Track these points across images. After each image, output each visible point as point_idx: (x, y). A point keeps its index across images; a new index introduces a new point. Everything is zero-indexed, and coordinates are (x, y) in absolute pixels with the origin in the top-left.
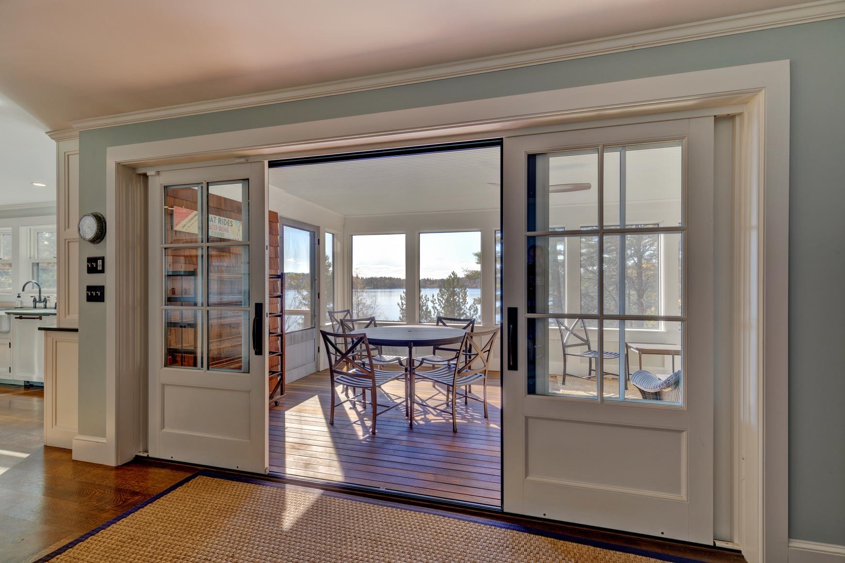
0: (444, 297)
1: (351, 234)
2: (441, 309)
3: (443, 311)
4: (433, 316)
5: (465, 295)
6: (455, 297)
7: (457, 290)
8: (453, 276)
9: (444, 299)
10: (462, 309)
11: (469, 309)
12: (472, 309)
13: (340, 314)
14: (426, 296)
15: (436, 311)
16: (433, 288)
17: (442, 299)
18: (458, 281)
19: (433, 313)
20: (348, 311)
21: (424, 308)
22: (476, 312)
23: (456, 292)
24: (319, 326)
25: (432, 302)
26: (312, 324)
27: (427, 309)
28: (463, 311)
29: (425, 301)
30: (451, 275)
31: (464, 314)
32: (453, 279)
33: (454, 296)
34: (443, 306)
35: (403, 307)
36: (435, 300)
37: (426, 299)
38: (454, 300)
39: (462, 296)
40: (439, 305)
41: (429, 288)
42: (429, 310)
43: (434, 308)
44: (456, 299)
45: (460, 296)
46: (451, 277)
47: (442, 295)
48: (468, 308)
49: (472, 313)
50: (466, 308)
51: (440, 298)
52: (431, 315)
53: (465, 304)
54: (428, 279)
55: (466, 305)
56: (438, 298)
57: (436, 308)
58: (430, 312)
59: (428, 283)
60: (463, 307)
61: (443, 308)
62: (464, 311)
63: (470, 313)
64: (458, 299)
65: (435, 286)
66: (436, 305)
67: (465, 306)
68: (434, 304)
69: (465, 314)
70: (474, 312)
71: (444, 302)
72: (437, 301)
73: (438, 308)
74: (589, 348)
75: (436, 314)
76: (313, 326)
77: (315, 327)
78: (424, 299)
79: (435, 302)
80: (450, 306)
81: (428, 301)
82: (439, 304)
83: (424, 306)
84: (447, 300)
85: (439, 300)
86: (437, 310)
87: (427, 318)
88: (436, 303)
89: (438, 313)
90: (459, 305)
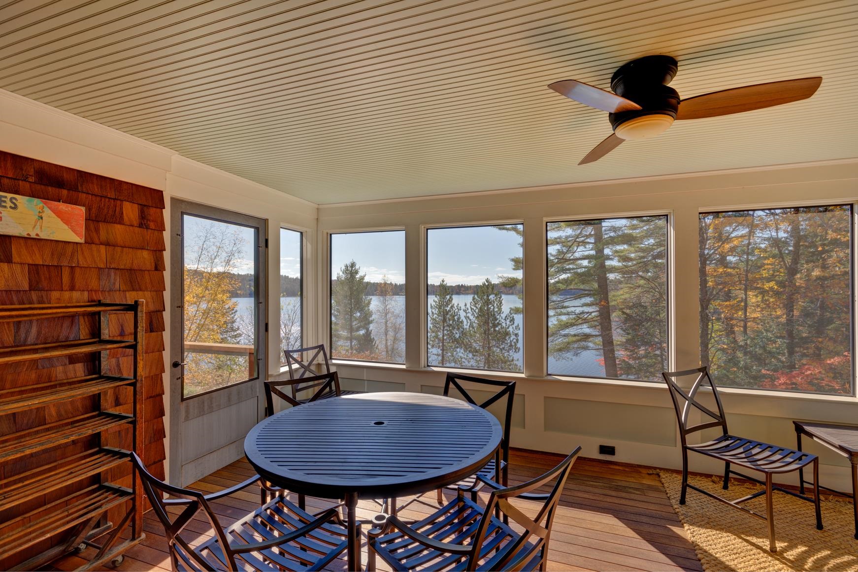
0: (477, 305)
1: (330, 232)
2: (474, 319)
3: (476, 321)
4: (465, 327)
5: (500, 304)
6: (490, 306)
7: (492, 297)
8: (487, 284)
9: (477, 308)
10: (497, 319)
11: (505, 320)
12: (508, 319)
13: (311, 351)
14: (458, 305)
15: (468, 321)
16: (467, 294)
17: (475, 308)
18: (493, 289)
19: (465, 323)
20: (321, 347)
21: (456, 318)
22: (512, 323)
23: (491, 301)
24: (267, 375)
25: (465, 311)
26: (251, 373)
27: (459, 319)
28: (498, 321)
29: (457, 310)
30: (485, 282)
31: (499, 324)
32: (488, 287)
33: (488, 305)
34: (476, 315)
35: (433, 316)
36: (468, 309)
37: (458, 308)
38: (488, 309)
39: (497, 305)
40: (472, 315)
41: (463, 294)
42: (461, 320)
43: (467, 317)
44: (490, 308)
45: (495, 305)
46: (485, 284)
47: (476, 304)
48: (504, 318)
49: (508, 323)
50: (502, 318)
51: (473, 307)
52: (463, 326)
53: (500, 313)
54: (462, 285)
55: (502, 315)
56: (471, 308)
57: (468, 317)
58: (462, 322)
59: (462, 289)
60: (498, 317)
61: (477, 317)
62: (500, 321)
63: (506, 323)
64: (492, 308)
65: (470, 292)
66: (468, 315)
67: (500, 316)
68: (467, 313)
69: (501, 324)
70: (510, 322)
71: (477, 311)
72: (470, 310)
73: (471, 317)
74: (725, 431)
75: (469, 324)
76: (255, 376)
77: (258, 378)
78: (456, 308)
79: (467, 312)
80: (484, 315)
81: (460, 310)
82: (471, 313)
83: (456, 316)
84: (481, 309)
85: (472, 309)
86: (470, 320)
87: (459, 329)
88: (469, 312)
89: (471, 323)
90: (494, 315)
